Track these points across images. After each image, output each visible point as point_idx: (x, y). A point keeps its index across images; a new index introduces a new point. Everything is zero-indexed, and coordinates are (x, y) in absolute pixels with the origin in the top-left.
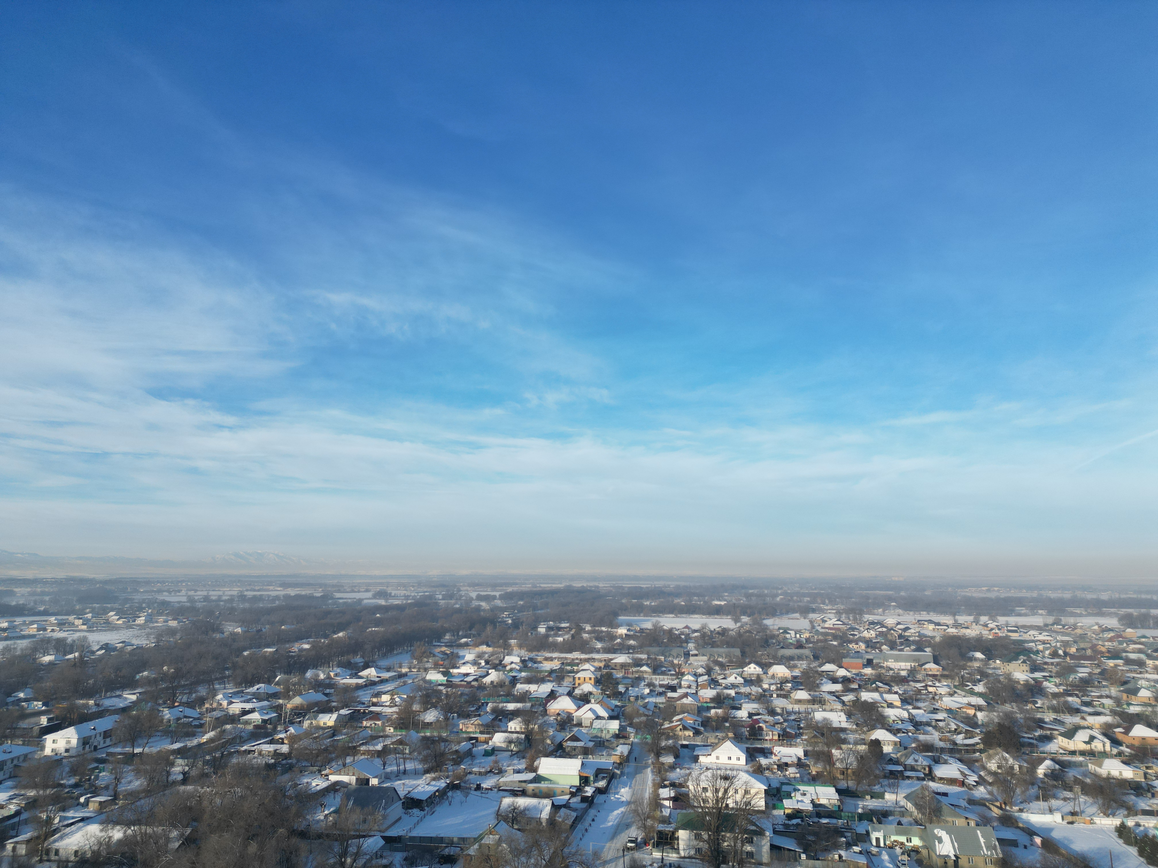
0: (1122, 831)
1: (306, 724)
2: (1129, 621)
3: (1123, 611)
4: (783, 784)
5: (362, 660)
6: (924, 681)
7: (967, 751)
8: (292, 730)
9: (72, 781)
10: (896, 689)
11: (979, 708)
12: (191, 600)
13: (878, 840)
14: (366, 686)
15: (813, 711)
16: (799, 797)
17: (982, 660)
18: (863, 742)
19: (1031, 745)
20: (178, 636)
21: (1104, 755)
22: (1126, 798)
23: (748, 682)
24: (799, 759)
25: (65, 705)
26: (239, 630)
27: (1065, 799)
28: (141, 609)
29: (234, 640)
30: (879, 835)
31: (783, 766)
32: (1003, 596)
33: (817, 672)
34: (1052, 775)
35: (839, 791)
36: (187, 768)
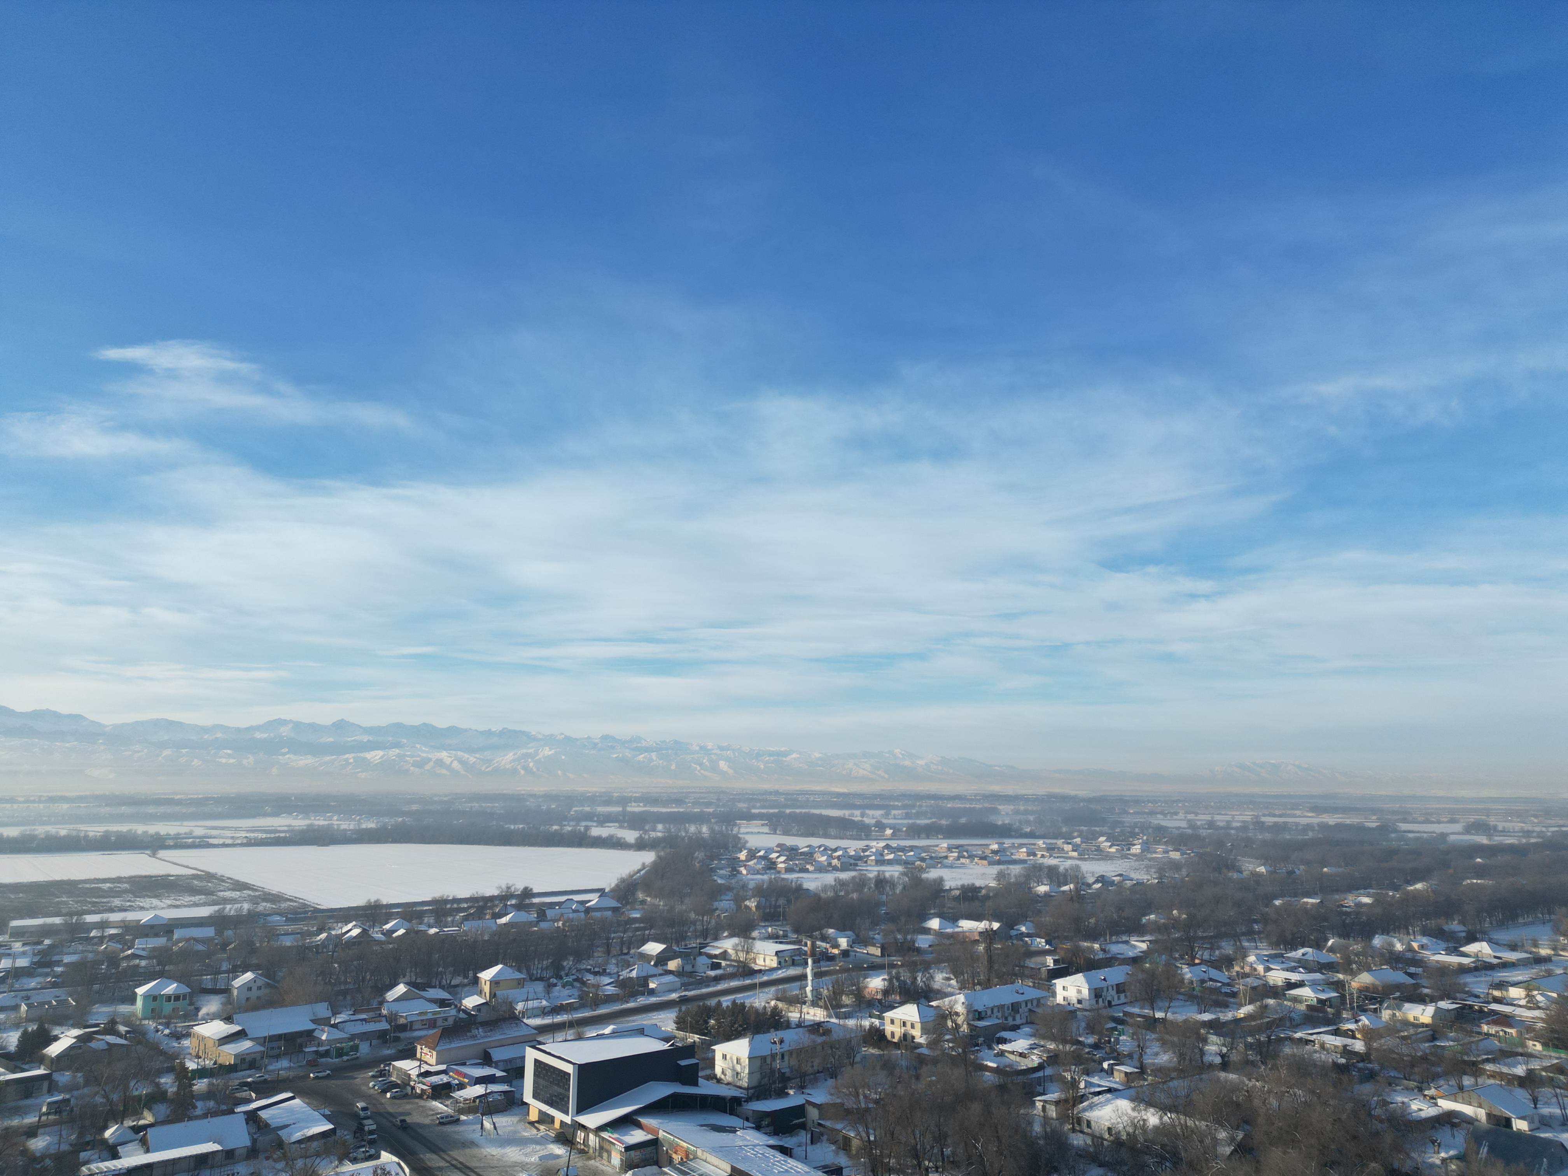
1: (1386, 1014)
5: (1462, 928)
8: (1364, 1020)
9: (1091, 1040)
12: (1192, 825)
14: (1476, 969)
20: (1184, 872)
25: (1068, 945)
26: (1262, 869)
28: (1134, 835)
29: (1258, 883)
36: (1224, 1050)
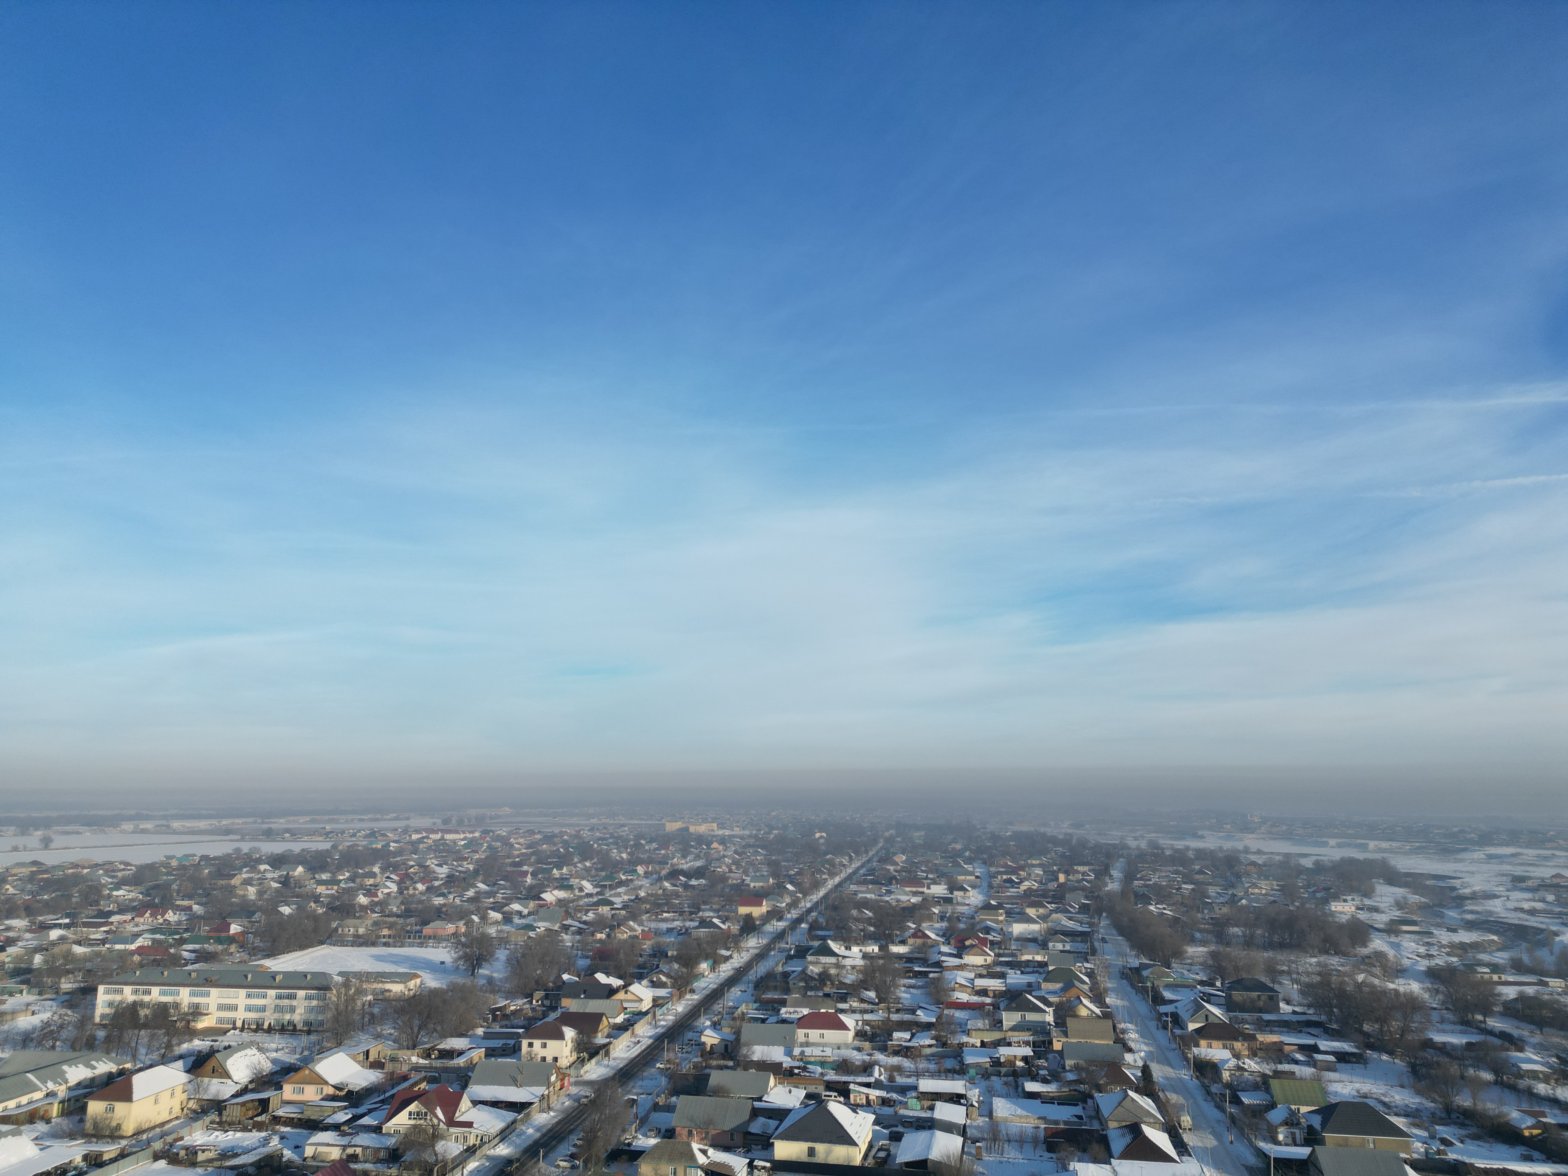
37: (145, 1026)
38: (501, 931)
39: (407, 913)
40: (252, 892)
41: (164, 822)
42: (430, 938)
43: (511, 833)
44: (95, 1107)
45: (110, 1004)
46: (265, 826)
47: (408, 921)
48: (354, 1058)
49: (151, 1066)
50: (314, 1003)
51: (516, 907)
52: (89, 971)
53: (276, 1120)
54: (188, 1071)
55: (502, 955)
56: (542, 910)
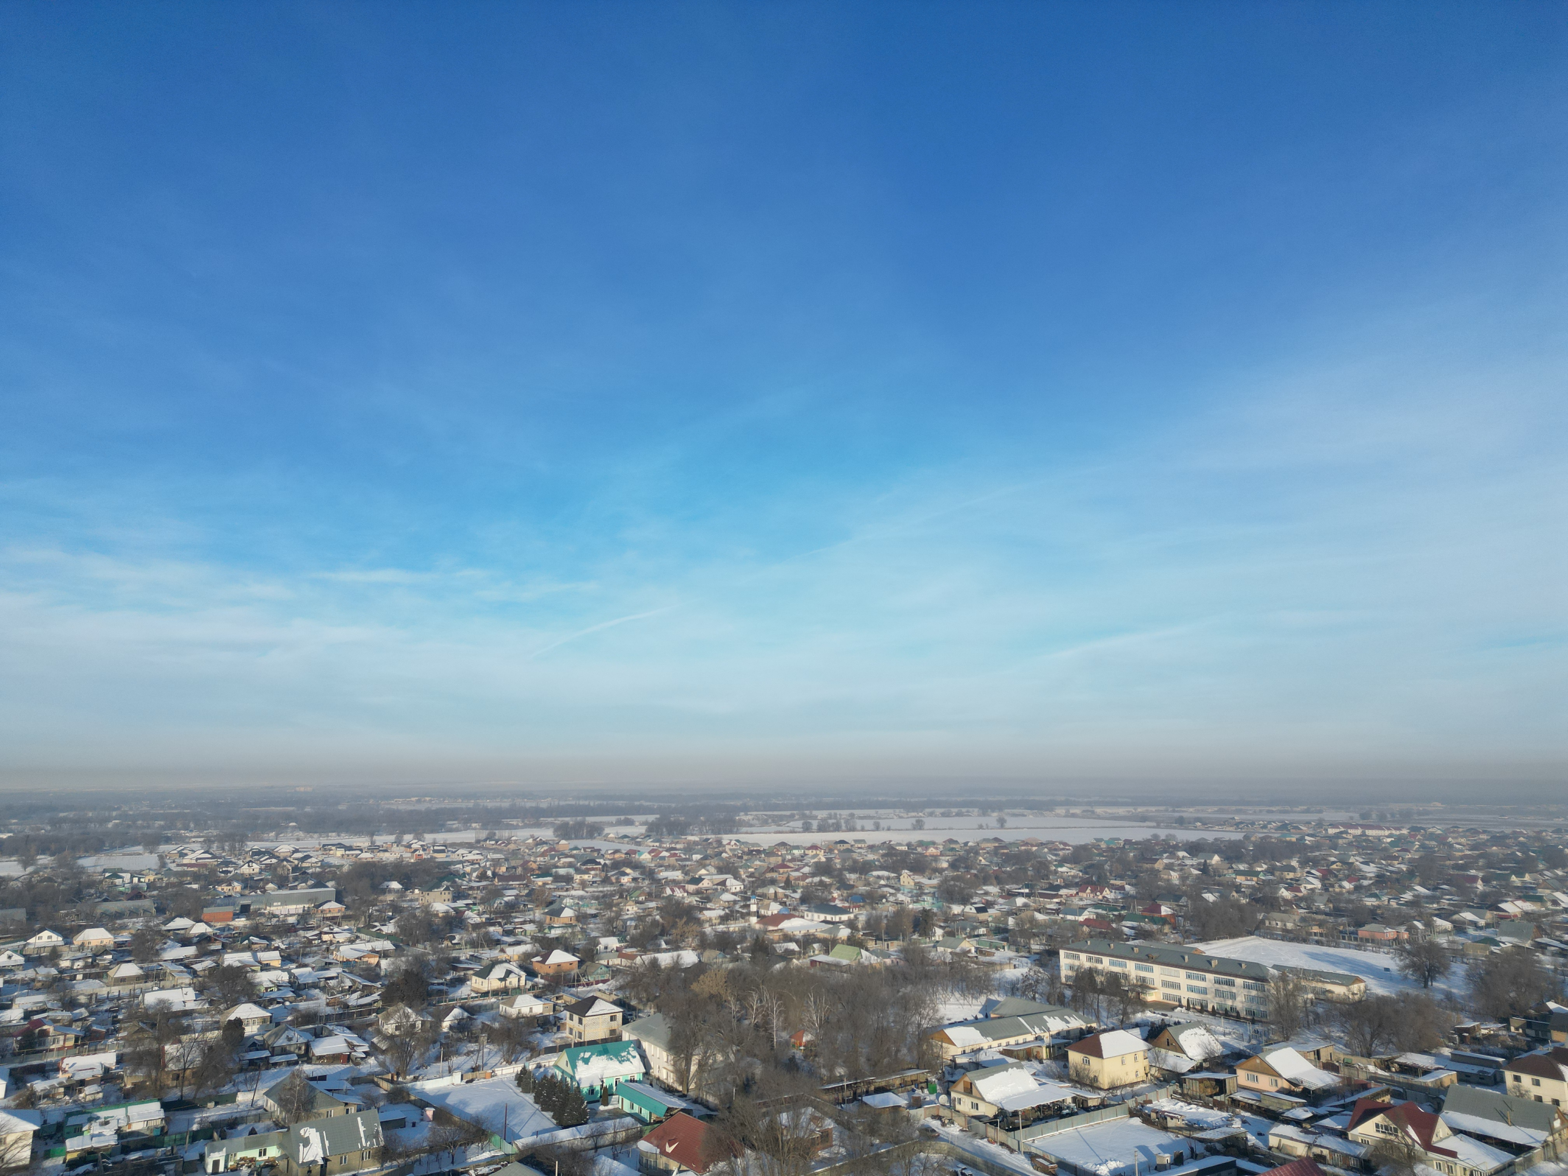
0: (522, 1079)
2: (565, 832)
3: (560, 820)
4: (70, 1114)
6: (318, 927)
7: (361, 1014)
10: (277, 943)
11: (384, 954)
13: (216, 1163)
15: (143, 992)
16: (95, 1128)
17: (397, 891)
18: (216, 1026)
19: (440, 993)
21: (519, 990)
22: (531, 1039)
23: (33, 961)
24: (107, 1070)
27: (468, 1054)
30: (219, 1156)
31: (74, 1087)
32: (435, 807)
33: (159, 932)
34: (460, 1026)
35: (166, 1106)
37: (1102, 991)
38: (1453, 942)
39: (1337, 912)
40: (1175, 876)
41: (1089, 808)
42: (1367, 941)
43: (1447, 831)
44: (1075, 1057)
45: (1071, 968)
46: (1177, 815)
47: (1340, 920)
48: (1305, 1055)
49: (1113, 1029)
50: (1254, 993)
51: (1468, 916)
52: (1050, 936)
53: (1235, 1103)
54: (1146, 1040)
55: (1459, 969)
56: (1503, 923)
